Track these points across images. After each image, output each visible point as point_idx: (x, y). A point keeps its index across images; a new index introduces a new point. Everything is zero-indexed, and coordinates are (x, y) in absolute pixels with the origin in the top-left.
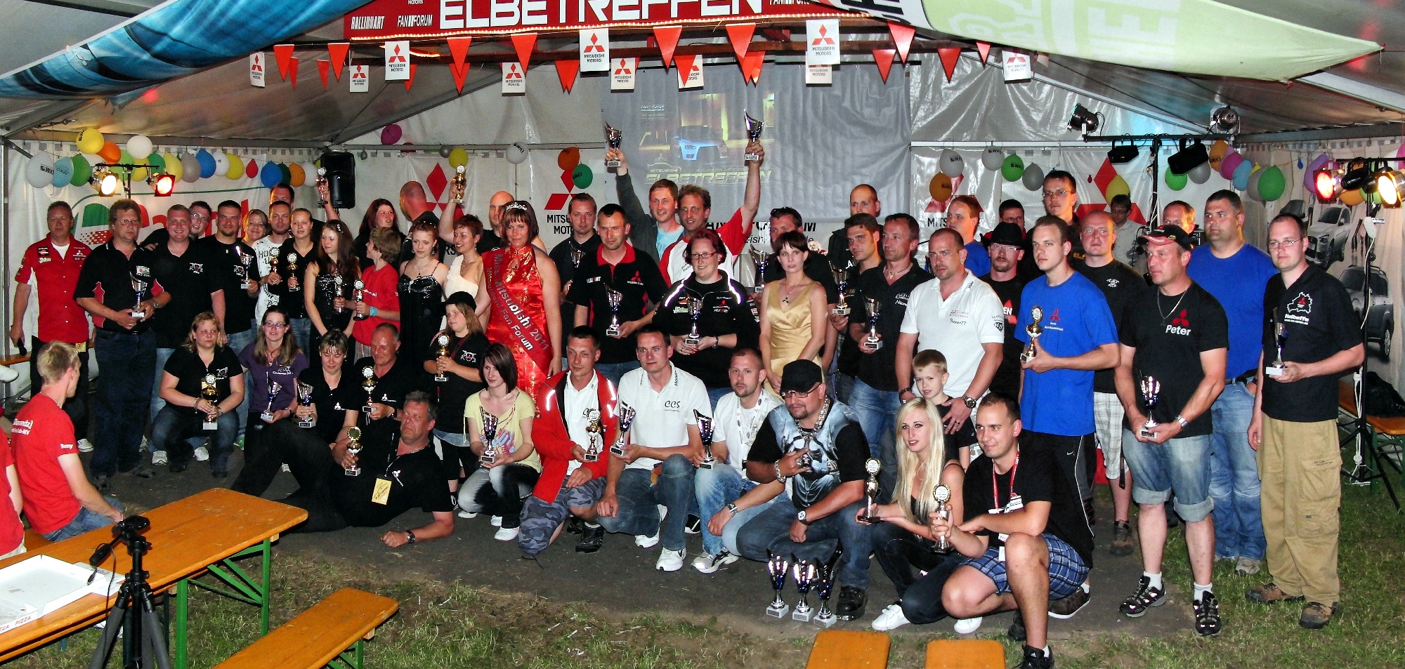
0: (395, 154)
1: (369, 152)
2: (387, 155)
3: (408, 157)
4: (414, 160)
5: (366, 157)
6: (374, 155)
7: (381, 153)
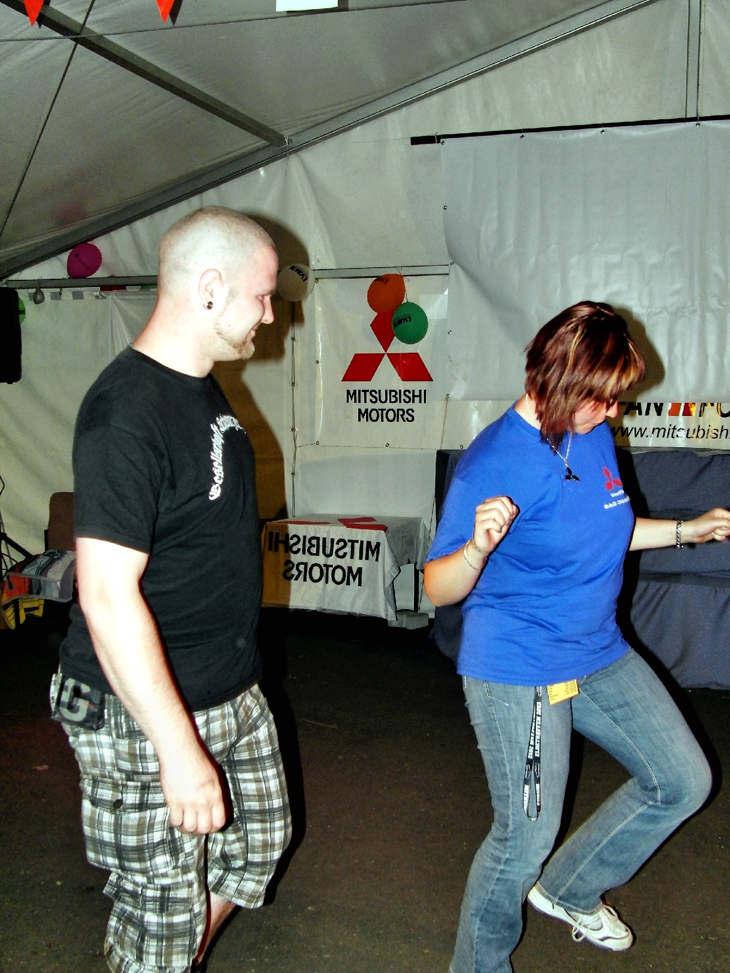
0: (90, 293)
1: (47, 293)
2: (78, 296)
3: (112, 297)
4: (122, 304)
5: (42, 300)
6: (57, 297)
7: (67, 293)
